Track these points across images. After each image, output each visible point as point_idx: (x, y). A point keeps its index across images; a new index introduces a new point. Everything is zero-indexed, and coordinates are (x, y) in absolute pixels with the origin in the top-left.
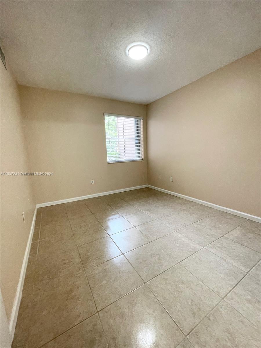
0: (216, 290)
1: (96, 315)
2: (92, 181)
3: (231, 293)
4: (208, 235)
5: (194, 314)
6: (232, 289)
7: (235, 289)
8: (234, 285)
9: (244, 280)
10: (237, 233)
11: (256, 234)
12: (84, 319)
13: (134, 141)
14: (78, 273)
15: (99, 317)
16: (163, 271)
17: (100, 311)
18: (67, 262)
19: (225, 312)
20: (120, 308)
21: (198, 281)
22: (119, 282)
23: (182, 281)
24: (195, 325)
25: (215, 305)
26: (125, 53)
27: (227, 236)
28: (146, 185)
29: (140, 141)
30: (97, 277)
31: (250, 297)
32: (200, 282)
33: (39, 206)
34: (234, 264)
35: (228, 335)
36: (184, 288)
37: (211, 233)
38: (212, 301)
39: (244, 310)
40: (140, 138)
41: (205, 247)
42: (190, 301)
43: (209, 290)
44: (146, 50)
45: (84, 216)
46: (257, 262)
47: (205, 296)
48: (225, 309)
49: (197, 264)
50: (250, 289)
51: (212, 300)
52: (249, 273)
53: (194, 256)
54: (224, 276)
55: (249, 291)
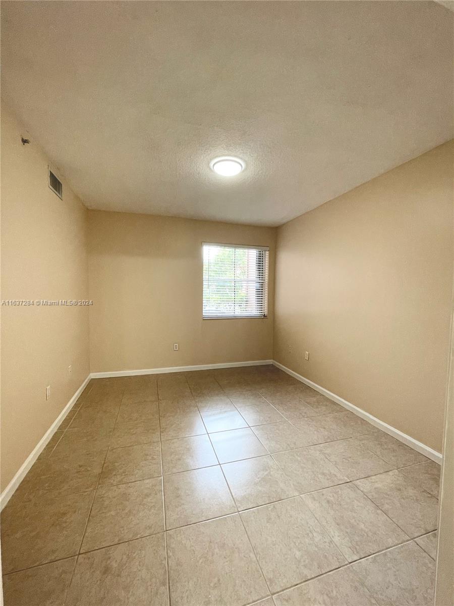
0: (271, 576)
1: (74, 558)
2: (176, 346)
3: (294, 590)
4: (323, 474)
7: (305, 585)
8: (309, 577)
9: (333, 574)
10: (385, 481)
11: (425, 491)
12: (57, 559)
13: (255, 285)
14: (87, 490)
15: (76, 562)
17: (82, 554)
18: (83, 470)
20: (110, 558)
21: (251, 551)
22: (132, 519)
23: (224, 544)
26: (210, 169)
27: (359, 483)
28: (270, 360)
29: (262, 285)
30: (107, 503)
32: (252, 555)
33: (94, 375)
34: (336, 539)
36: (220, 557)
37: (332, 471)
38: (251, 592)
40: (264, 280)
41: (301, 495)
43: (258, 571)
44: (240, 166)
46: (385, 548)
47: (244, 581)
49: (268, 522)
50: (335, 593)
51: (252, 590)
52: (354, 563)
53: (272, 507)
54: (302, 556)
55: (329, 597)
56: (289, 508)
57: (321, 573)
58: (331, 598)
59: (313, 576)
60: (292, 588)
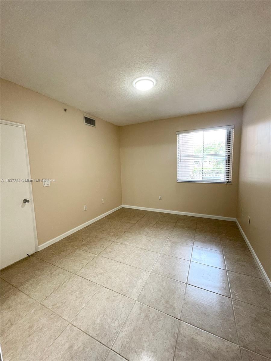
0: (79, 317)
2: (160, 197)
5: (55, 305)
6: (83, 331)
7: (83, 334)
8: (88, 333)
16: (89, 279)
19: (58, 325)
21: (86, 303)
23: (82, 293)
24: (47, 307)
25: (63, 317)
31: (76, 348)
32: (84, 305)
35: (41, 327)
36: (76, 295)
39: (61, 340)
41: (137, 302)
42: (65, 301)
43: (78, 312)
45: (129, 222)
47: (70, 310)
48: (61, 325)
50: (87, 350)
51: (68, 315)
52: (113, 351)
53: (117, 295)
54: (98, 324)
55: (83, 348)
56: (123, 301)
57: (94, 337)
58: (83, 349)
59: (90, 335)
60: (78, 329)
